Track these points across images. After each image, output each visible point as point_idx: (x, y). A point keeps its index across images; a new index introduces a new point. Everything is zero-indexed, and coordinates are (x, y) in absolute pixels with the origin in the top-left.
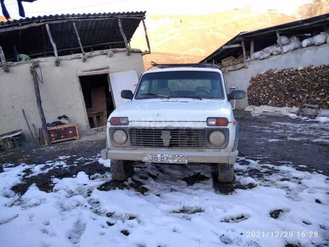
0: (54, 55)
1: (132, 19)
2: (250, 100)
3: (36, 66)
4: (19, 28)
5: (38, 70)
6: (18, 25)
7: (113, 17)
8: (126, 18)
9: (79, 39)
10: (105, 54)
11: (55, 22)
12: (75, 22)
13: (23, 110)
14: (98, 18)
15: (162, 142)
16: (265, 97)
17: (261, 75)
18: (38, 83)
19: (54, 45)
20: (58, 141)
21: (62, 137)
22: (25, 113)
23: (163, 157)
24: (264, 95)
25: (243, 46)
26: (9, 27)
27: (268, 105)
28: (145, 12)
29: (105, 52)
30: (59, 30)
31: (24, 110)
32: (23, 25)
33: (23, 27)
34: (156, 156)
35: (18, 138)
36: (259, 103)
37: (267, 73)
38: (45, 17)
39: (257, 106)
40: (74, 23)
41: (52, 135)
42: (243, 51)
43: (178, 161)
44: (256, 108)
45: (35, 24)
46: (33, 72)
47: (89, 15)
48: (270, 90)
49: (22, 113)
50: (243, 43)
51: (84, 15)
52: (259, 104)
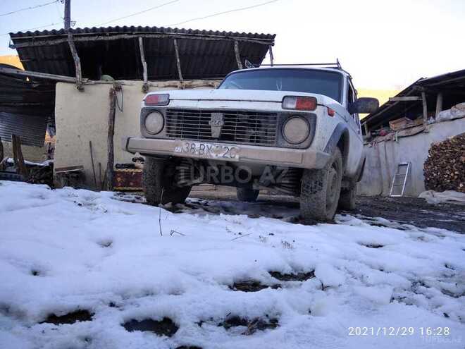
0: (142, 79)
1: (255, 43)
2: (428, 181)
3: (118, 89)
4: (106, 38)
5: (119, 94)
6: (104, 35)
7: (229, 37)
8: (245, 40)
9: (178, 61)
10: (210, 86)
11: (150, 36)
12: (177, 39)
13: (90, 143)
14: (209, 37)
15: (210, 131)
16: (453, 178)
17: (448, 141)
18: (115, 110)
19: (145, 65)
20: (125, 188)
21: (132, 184)
22: (93, 146)
23: (202, 147)
24: (452, 174)
25: (424, 99)
26: (94, 35)
27: (457, 190)
28: (275, 35)
29: (210, 83)
30: (157, 50)
31: (92, 142)
32: (111, 35)
33: (110, 38)
34: (193, 146)
35: (75, 175)
36: (442, 186)
37: (458, 139)
38: (140, 28)
39: (438, 191)
40: (175, 41)
41: (119, 179)
42: (422, 107)
43: (224, 157)
44: (437, 194)
45: (126, 36)
46: (113, 95)
47: (197, 31)
48: (461, 167)
49: (89, 147)
50: (423, 94)
51: (190, 31)
52: (443, 189)
